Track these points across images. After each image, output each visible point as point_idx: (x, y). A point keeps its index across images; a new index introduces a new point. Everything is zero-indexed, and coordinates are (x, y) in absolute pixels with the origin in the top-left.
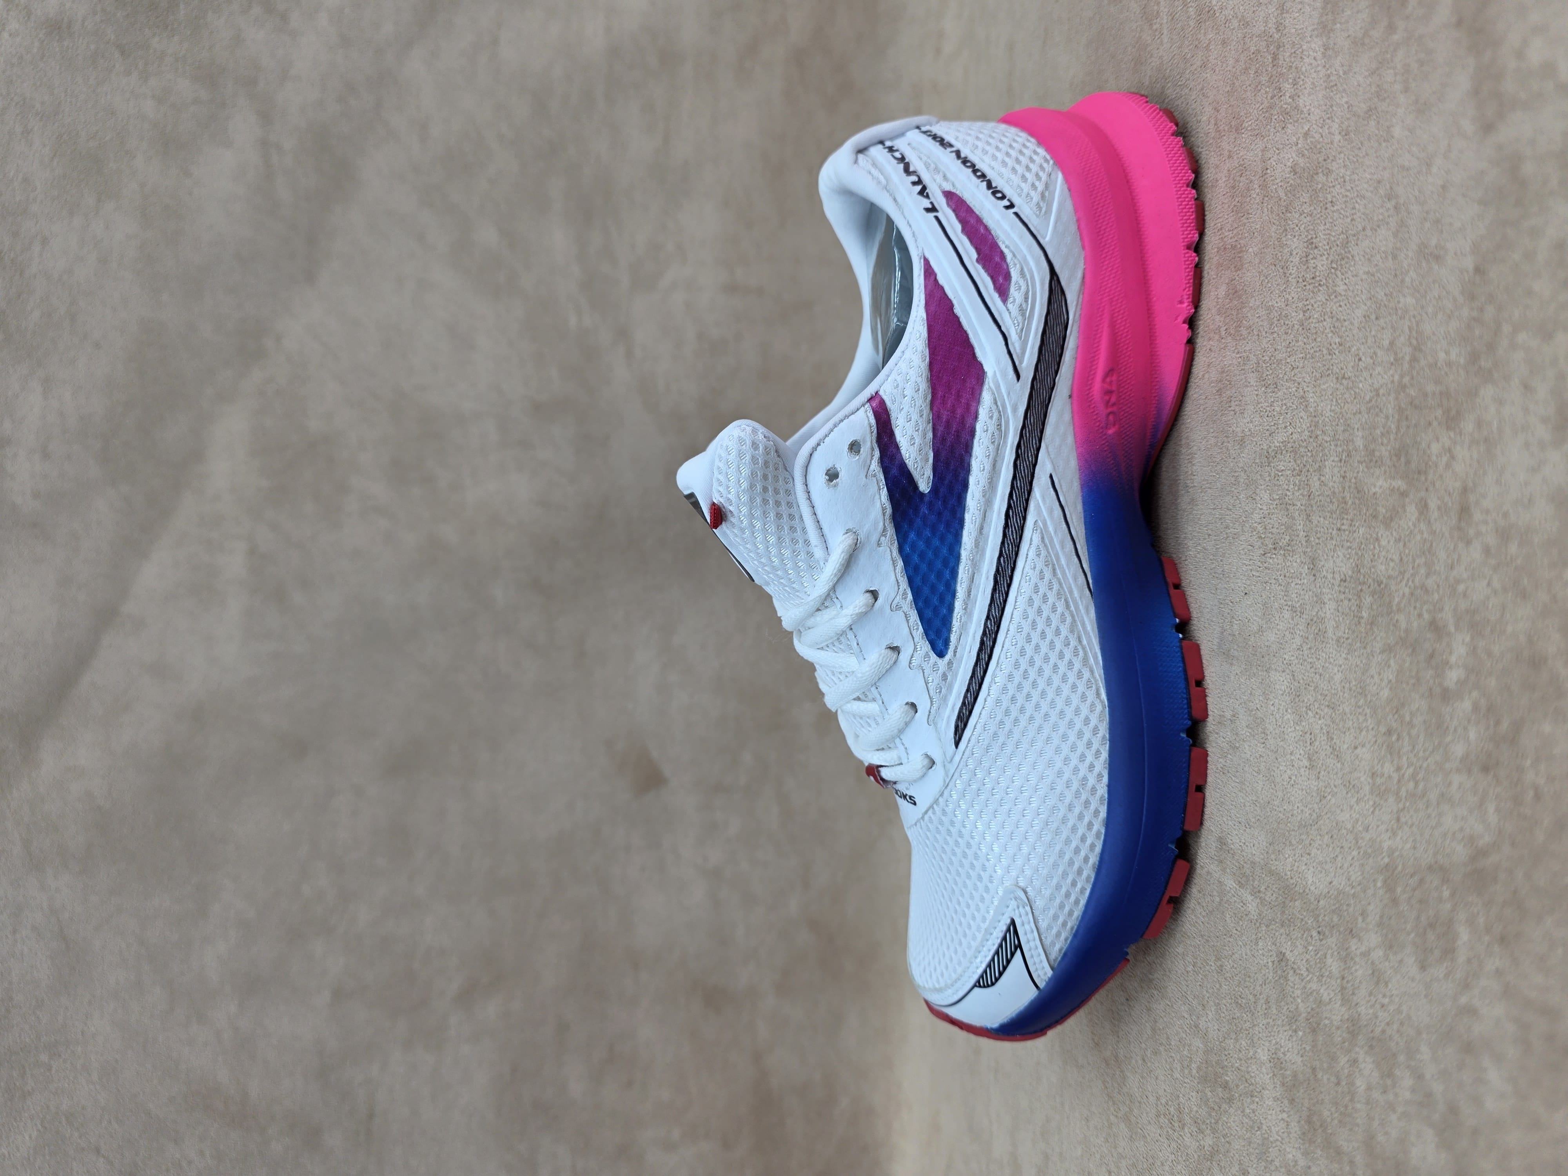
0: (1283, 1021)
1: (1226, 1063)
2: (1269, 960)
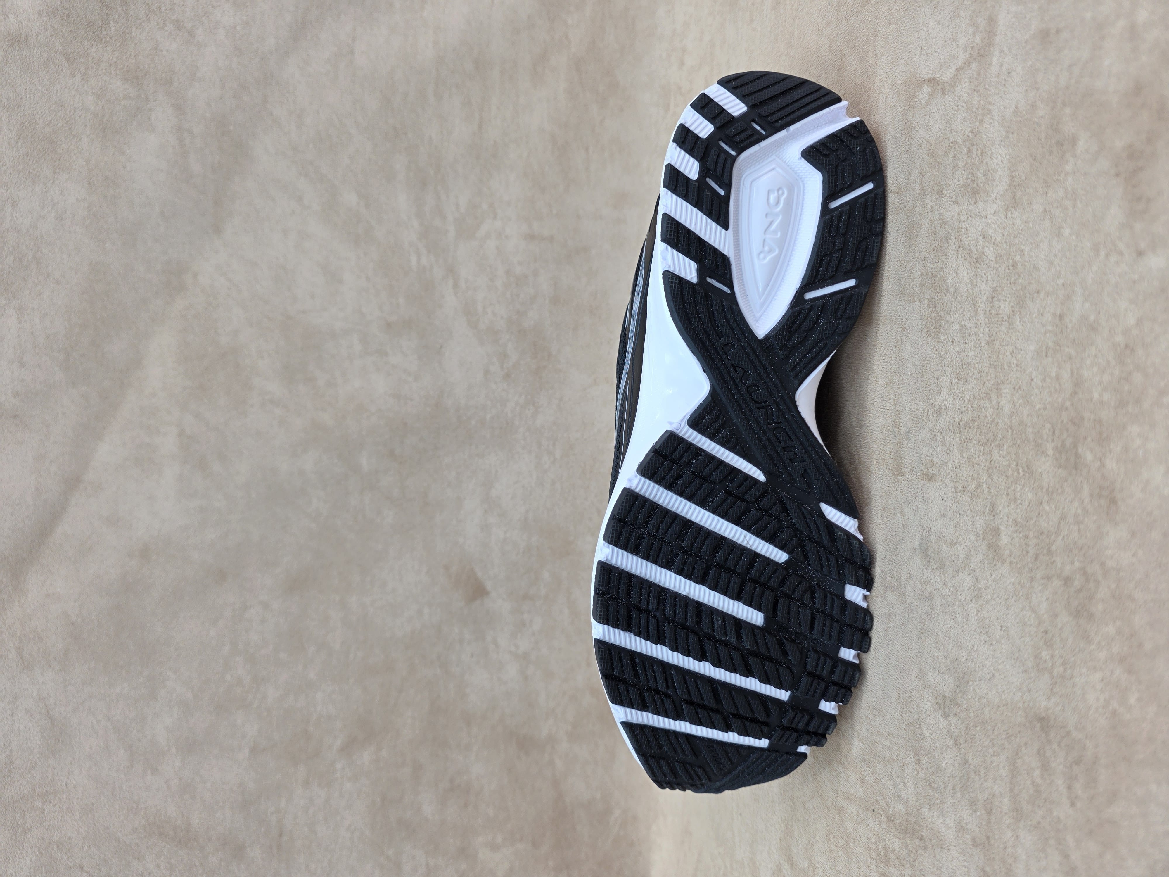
0: (965, 803)
1: (922, 824)
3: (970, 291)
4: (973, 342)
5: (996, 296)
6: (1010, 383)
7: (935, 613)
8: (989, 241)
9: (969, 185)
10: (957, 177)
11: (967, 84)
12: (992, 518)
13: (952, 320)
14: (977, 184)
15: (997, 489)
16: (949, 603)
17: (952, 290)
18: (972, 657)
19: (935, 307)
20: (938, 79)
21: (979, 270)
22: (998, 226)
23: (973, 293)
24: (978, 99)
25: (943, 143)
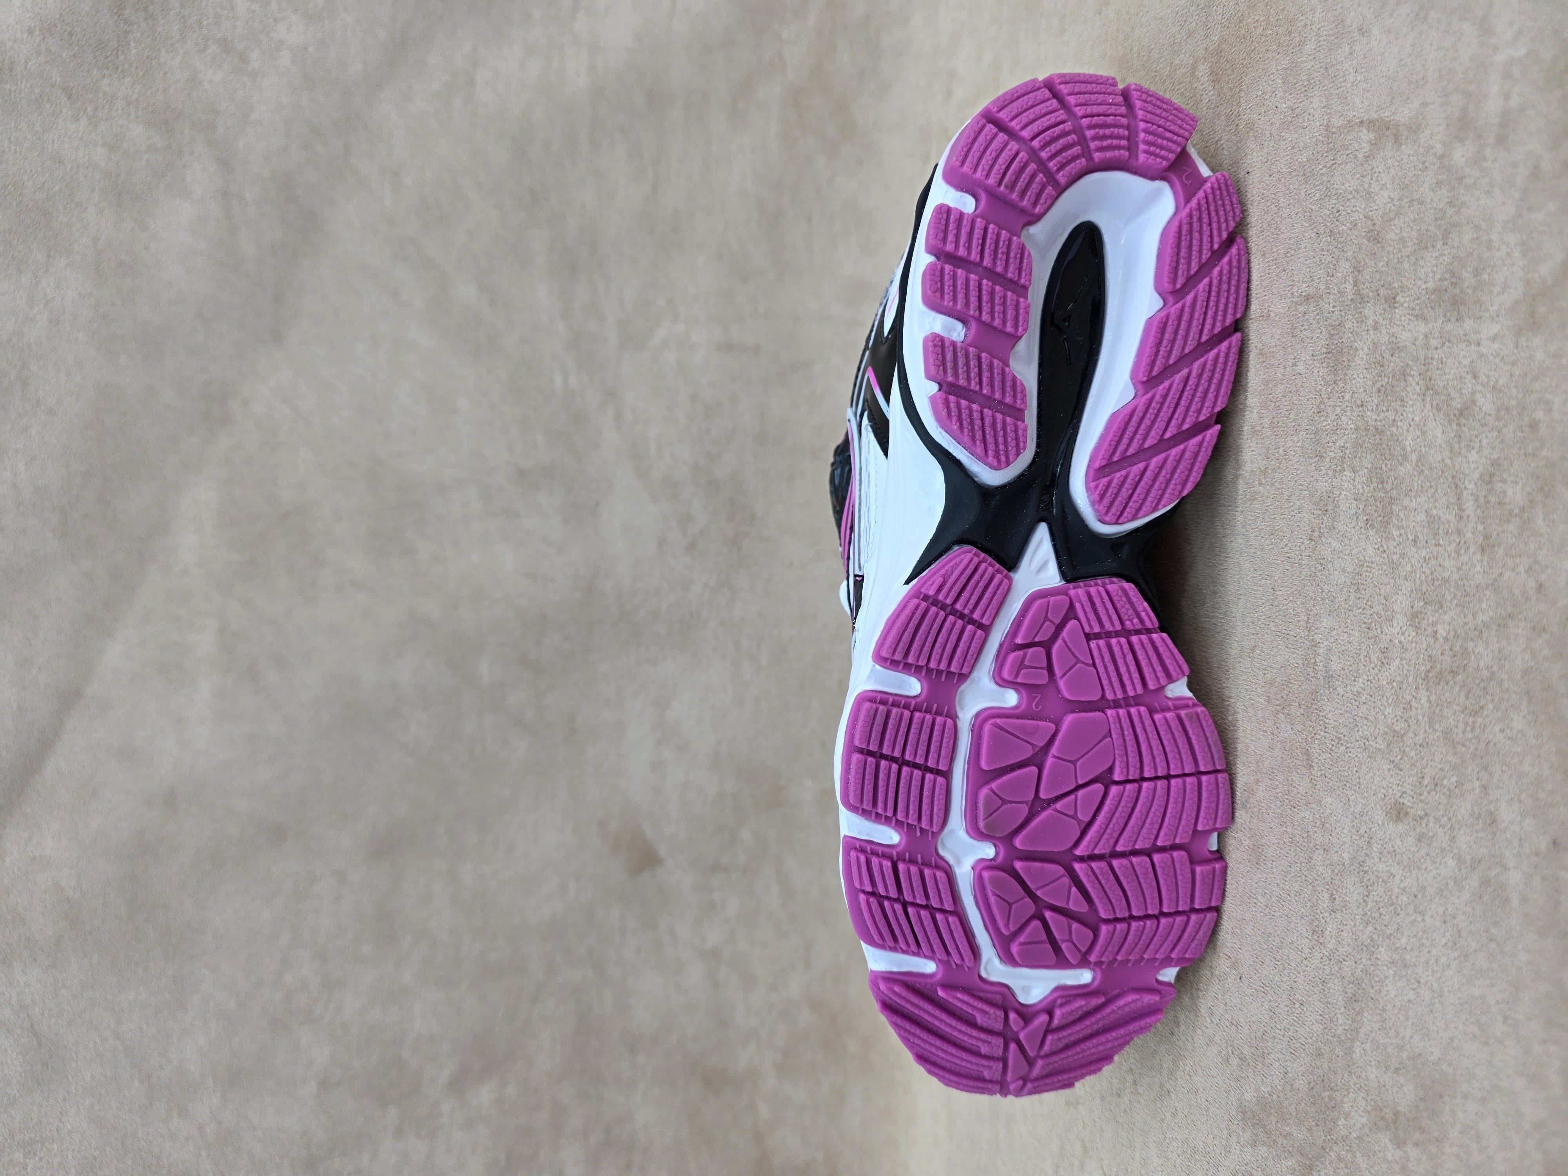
3: (1448, 461)
4: (1454, 545)
5: (1498, 473)
8: (1485, 383)
9: (1446, 290)
10: (1423, 277)
11: (1441, 128)
13: (1413, 505)
14: (1462, 291)
17: (1414, 457)
19: (1382, 483)
20: (1388, 119)
21: (1465, 429)
22: (1501, 360)
23: (1454, 466)
25: (1396, 222)
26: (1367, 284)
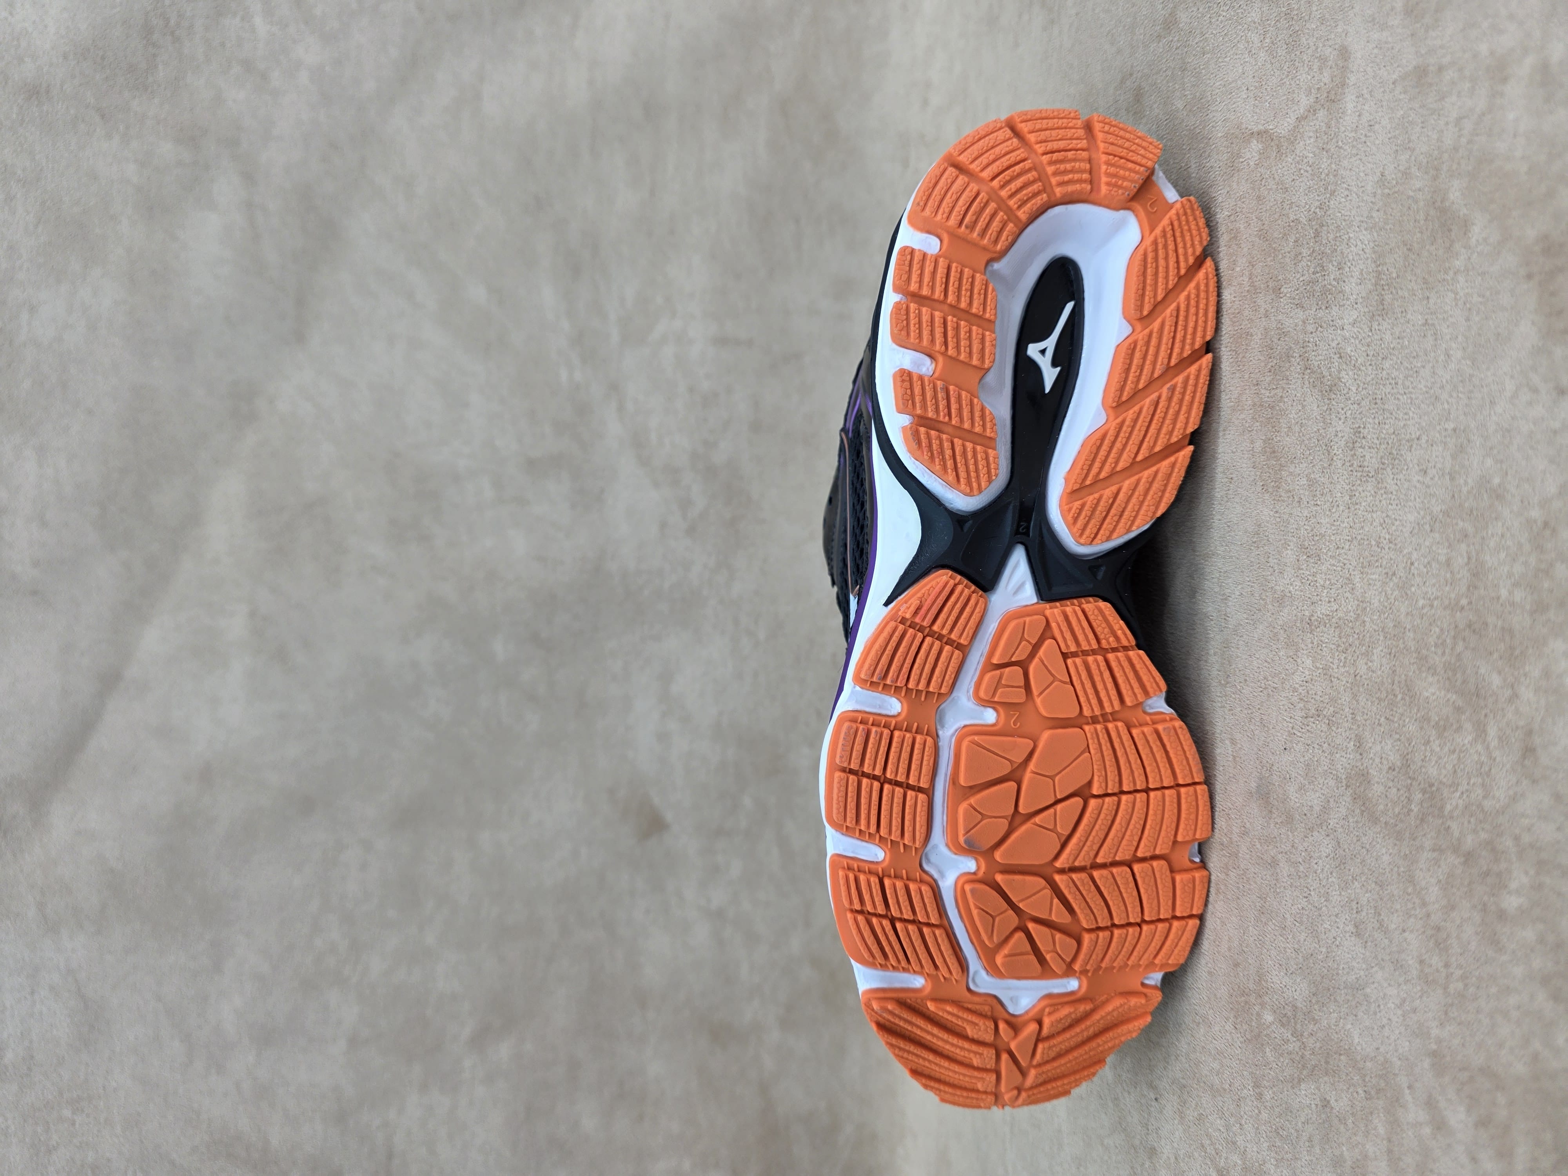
0: (1327, 1162)
2: (1312, 1103)
3: (1322, 431)
4: (1327, 504)
5: (1359, 440)
6: (1381, 566)
7: (1280, 888)
8: (1348, 362)
10: (1300, 271)
11: (1312, 140)
12: (1359, 757)
13: (1298, 471)
14: (1329, 282)
15: (1365, 717)
16: (1300, 874)
17: (1297, 429)
18: (1334, 954)
19: (1273, 452)
20: (1272, 131)
21: (1334, 403)
22: (1360, 342)
23: (1327, 435)
24: (1329, 162)
25: (1279, 222)
26: (1259, 277)
